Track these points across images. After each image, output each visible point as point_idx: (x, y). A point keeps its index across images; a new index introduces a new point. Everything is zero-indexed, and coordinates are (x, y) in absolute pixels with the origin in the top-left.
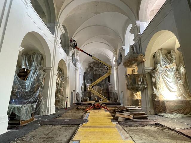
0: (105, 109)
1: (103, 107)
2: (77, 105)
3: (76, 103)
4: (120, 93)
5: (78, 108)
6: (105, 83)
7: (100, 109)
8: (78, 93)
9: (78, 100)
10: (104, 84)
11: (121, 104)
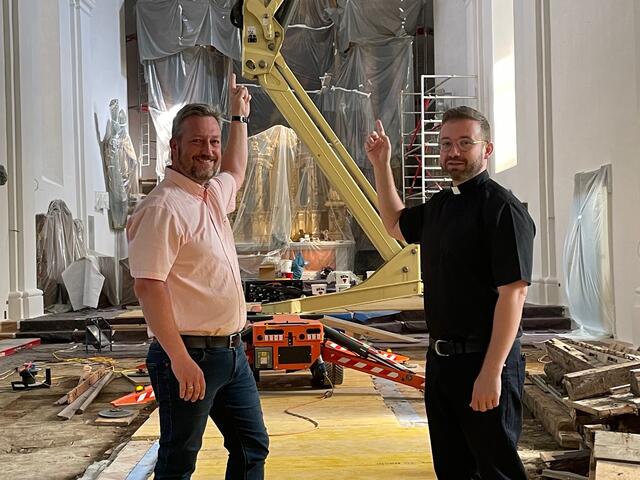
0: (390, 386)
1: (363, 359)
2: (45, 340)
3: (28, 328)
4: (563, 186)
5: (27, 377)
6: (383, 93)
7: (321, 382)
8: (58, 207)
9: (55, 293)
10: (368, 110)
11: (566, 325)
